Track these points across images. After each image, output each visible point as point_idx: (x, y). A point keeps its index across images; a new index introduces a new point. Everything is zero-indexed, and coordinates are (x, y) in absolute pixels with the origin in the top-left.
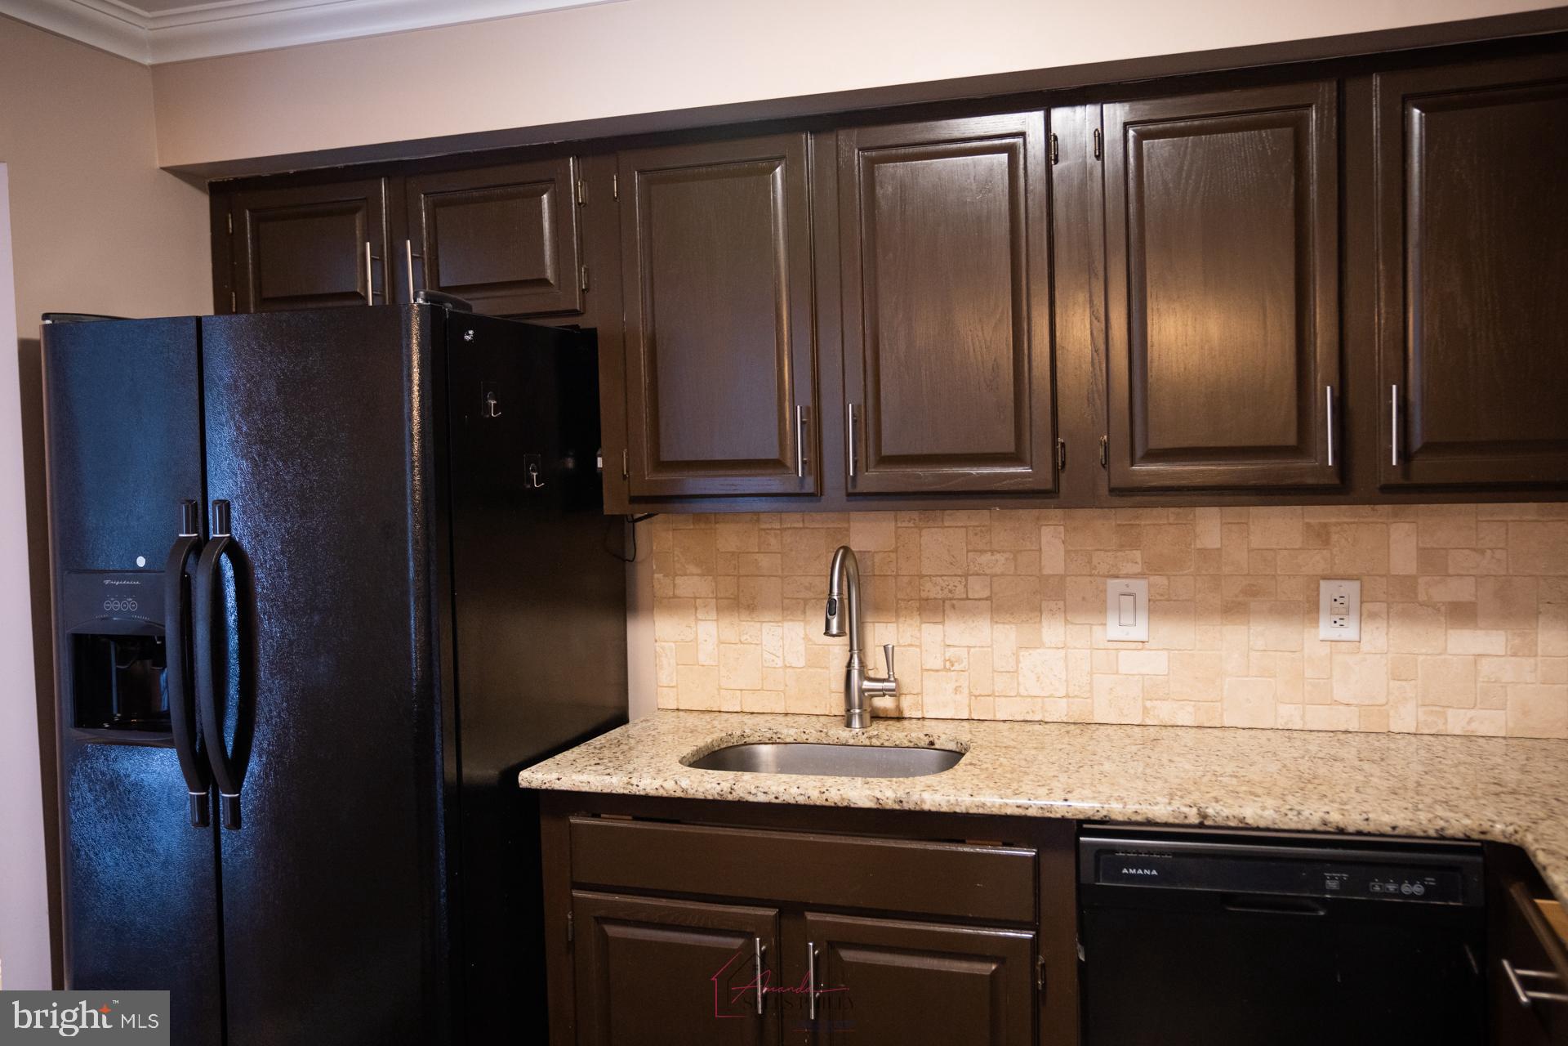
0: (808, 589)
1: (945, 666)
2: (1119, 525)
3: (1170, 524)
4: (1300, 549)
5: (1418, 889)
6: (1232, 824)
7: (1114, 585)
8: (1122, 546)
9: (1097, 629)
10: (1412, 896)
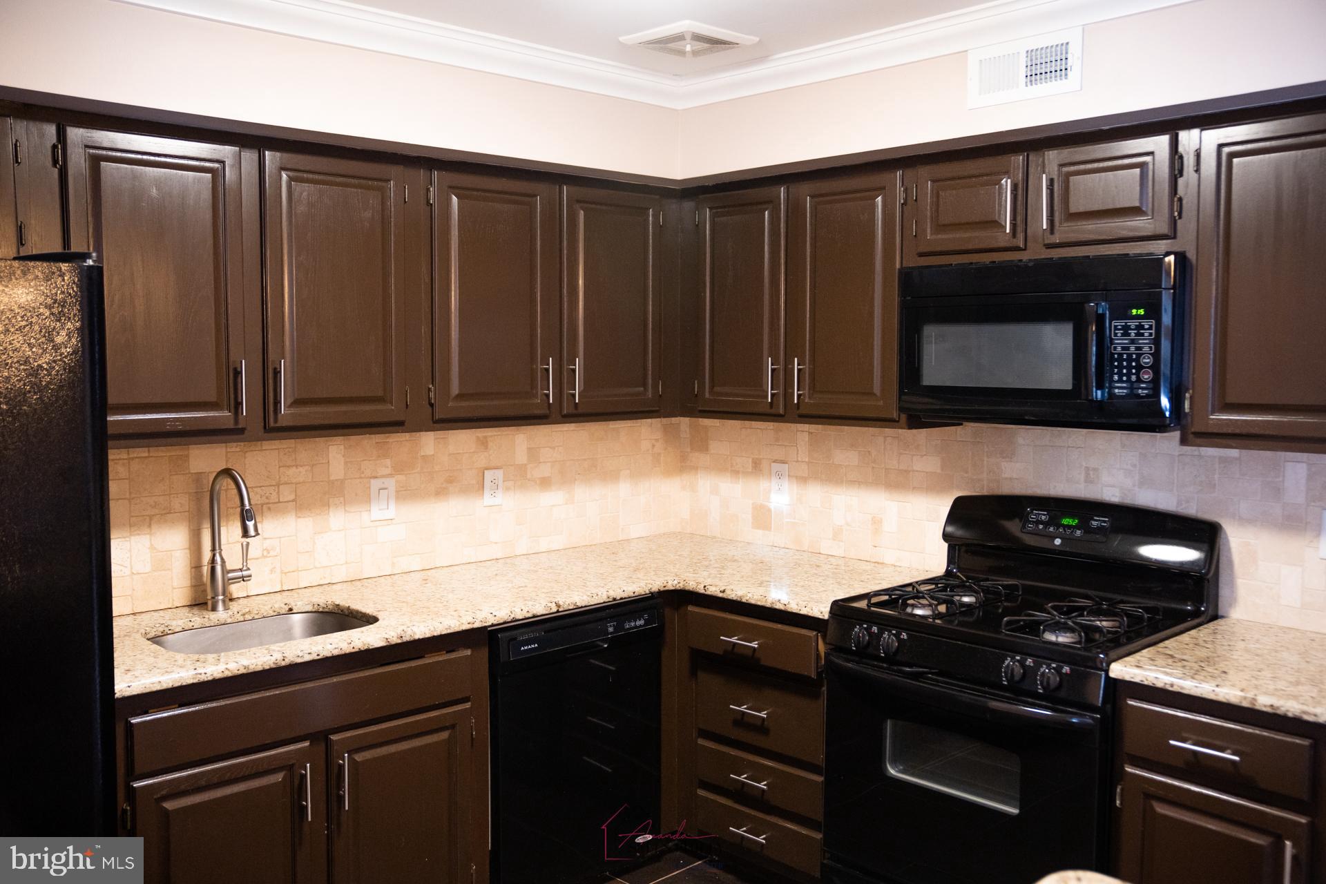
0: (154, 507)
1: (263, 554)
2: (377, 443)
3: (407, 440)
4: (474, 452)
5: (642, 622)
6: (571, 608)
7: (375, 484)
8: (379, 456)
9: (365, 515)
10: (641, 626)
